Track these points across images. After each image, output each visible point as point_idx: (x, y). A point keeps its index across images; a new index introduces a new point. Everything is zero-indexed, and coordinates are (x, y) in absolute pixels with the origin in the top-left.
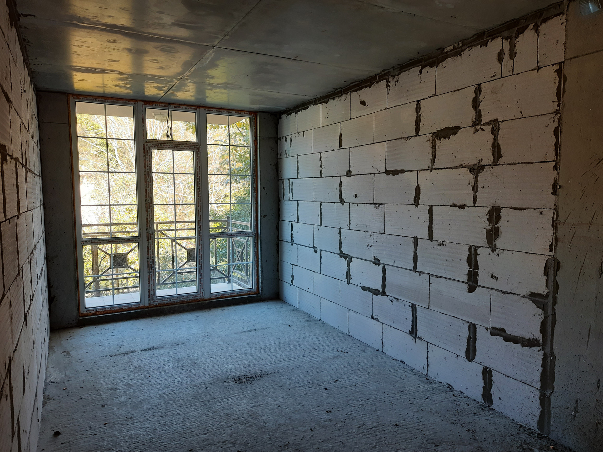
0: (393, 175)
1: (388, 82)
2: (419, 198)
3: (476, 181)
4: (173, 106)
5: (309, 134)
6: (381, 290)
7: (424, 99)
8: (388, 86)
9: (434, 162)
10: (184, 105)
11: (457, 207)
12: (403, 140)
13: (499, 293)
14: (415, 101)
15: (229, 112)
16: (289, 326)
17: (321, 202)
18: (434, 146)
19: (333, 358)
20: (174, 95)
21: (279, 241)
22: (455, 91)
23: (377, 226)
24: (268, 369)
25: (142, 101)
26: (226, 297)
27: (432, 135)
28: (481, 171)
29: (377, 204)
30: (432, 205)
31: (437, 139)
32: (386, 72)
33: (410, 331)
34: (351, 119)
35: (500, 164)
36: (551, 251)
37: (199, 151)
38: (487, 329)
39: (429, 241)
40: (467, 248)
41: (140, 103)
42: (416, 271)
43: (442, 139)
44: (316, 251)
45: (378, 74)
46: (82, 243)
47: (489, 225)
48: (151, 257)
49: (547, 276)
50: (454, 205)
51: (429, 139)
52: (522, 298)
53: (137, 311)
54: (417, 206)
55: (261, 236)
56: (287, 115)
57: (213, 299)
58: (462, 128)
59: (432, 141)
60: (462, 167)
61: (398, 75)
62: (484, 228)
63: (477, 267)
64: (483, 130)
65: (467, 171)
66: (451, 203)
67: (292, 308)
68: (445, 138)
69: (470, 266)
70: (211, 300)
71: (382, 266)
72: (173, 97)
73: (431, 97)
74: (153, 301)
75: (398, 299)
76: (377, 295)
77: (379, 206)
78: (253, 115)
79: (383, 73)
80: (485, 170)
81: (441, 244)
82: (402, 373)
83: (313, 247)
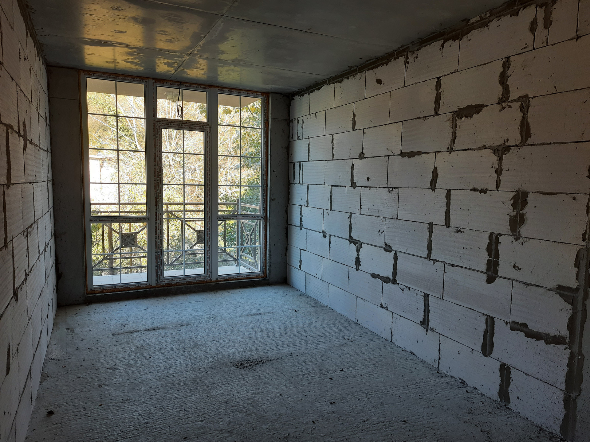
0: (409, 158)
1: (407, 58)
2: (436, 182)
3: (500, 164)
4: (185, 85)
5: (321, 116)
6: (391, 278)
7: (445, 75)
8: (406, 62)
9: (454, 143)
10: (195, 84)
11: (477, 191)
12: (421, 120)
13: (522, 285)
14: (435, 78)
15: (241, 92)
16: (295, 311)
17: (332, 186)
18: (454, 126)
19: (339, 346)
20: (185, 72)
21: (288, 225)
22: (480, 65)
23: (389, 211)
24: (271, 354)
25: (153, 79)
26: (233, 280)
27: (452, 114)
28: (506, 152)
29: (390, 188)
30: (450, 189)
31: (458, 118)
32: (405, 47)
33: (421, 322)
34: (365, 98)
35: (528, 145)
36: (584, 240)
37: (210, 131)
38: (507, 323)
39: (446, 227)
40: (487, 236)
41: (151, 81)
42: (430, 259)
43: (463, 119)
44: (325, 236)
45: (396, 51)
46: (90, 221)
47: (513, 211)
48: (159, 237)
49: (578, 268)
50: (474, 190)
51: (449, 119)
52: (549, 292)
53: (143, 290)
54: (433, 190)
55: (270, 219)
56: (299, 96)
57: (220, 281)
58: (486, 106)
59: (453, 120)
60: (485, 149)
61: (418, 50)
62: (508, 215)
63: (497, 256)
64: (510, 107)
65: (491, 152)
66: (471, 187)
67: (299, 293)
68: (467, 117)
69: (490, 254)
70: (218, 282)
71: (393, 253)
72: (185, 75)
73: (453, 73)
74: (160, 281)
75: (409, 288)
76: (387, 282)
77: (392, 190)
78: (264, 96)
79: (401, 49)
80: (511, 151)
81: (458, 231)
82: (411, 365)
83: (322, 231)
